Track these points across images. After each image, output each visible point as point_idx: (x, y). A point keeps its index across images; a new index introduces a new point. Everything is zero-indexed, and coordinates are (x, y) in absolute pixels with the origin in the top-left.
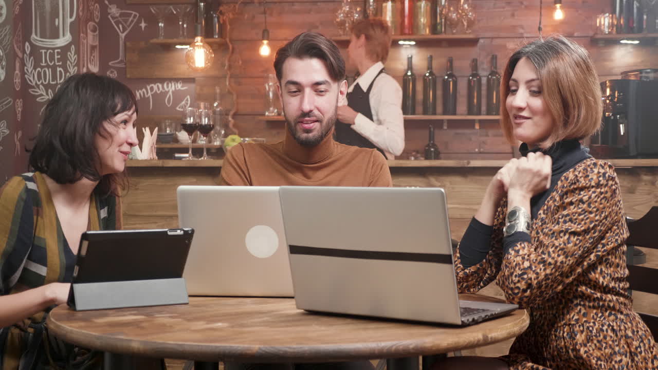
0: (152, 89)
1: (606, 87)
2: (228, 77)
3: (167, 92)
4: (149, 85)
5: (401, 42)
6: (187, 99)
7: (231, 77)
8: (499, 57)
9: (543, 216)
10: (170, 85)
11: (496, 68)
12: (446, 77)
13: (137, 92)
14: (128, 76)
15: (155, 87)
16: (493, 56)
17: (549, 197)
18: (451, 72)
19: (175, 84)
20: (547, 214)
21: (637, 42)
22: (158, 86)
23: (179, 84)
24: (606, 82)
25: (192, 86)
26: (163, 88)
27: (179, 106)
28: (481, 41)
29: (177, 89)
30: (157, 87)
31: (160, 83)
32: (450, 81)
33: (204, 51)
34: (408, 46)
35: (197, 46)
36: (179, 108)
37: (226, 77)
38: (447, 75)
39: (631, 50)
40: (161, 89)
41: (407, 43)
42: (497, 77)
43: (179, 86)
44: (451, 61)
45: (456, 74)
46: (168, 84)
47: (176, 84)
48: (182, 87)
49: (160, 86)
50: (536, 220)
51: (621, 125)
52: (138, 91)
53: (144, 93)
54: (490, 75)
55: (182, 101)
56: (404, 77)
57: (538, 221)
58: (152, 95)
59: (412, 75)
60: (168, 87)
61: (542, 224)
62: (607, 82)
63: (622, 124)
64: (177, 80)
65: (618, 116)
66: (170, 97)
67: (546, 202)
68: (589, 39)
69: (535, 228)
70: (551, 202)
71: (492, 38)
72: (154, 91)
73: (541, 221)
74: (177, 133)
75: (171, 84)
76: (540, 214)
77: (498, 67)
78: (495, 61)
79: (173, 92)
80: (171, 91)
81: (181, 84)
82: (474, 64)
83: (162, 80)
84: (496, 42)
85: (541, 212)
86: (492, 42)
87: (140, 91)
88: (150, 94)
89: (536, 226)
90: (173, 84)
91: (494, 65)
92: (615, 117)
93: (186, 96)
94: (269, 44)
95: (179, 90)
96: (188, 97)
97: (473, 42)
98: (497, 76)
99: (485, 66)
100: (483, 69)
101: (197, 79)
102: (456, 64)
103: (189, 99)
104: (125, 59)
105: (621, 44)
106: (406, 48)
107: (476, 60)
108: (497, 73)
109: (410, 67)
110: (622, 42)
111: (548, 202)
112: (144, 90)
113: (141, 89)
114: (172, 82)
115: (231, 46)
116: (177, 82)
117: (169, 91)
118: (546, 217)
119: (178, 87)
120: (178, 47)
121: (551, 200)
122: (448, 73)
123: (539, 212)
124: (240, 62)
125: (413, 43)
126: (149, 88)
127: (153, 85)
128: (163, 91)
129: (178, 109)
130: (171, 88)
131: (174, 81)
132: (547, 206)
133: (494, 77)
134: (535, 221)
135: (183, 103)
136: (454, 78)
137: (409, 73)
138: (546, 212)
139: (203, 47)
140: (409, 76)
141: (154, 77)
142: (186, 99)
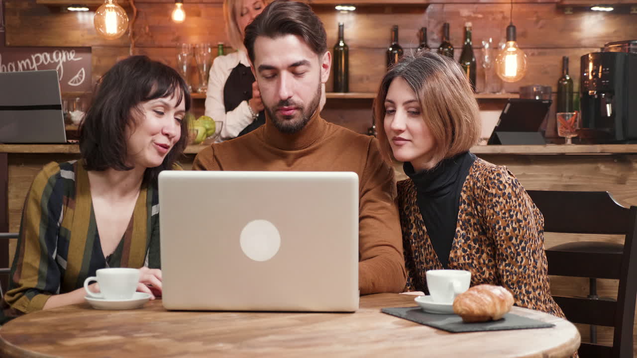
0: (37, 59)
1: (588, 61)
2: (132, 46)
3: (57, 64)
4: (34, 55)
5: (338, 8)
6: (82, 72)
7: (135, 46)
8: (451, 26)
9: (462, 232)
10: (60, 55)
11: (448, 38)
12: (391, 49)
13: (18, 62)
14: (8, 43)
15: (42, 57)
16: (445, 24)
17: (460, 212)
18: (396, 43)
19: (66, 54)
20: (465, 229)
21: (611, 9)
22: (45, 56)
23: (71, 54)
24: (588, 55)
25: (87, 56)
26: (52, 58)
27: (71, 81)
28: (430, 7)
29: (69, 59)
30: (44, 58)
31: (48, 52)
32: (395, 53)
33: (117, 15)
34: (346, 12)
35: (109, 8)
36: (72, 82)
37: (129, 47)
38: (392, 46)
39: (603, 19)
40: (49, 59)
41: (346, 8)
42: (449, 49)
43: (72, 56)
44: (395, 30)
45: (401, 45)
46: (57, 53)
47: (68, 54)
48: (75, 57)
49: (48, 56)
50: (457, 238)
51: (608, 105)
52: (20, 62)
53: (27, 64)
54: (441, 46)
55: (76, 75)
56: (334, 48)
57: (459, 239)
58: (37, 66)
59: (345, 45)
60: (57, 57)
61: (465, 240)
62: (590, 56)
63: (609, 103)
64: (68, 49)
65: (604, 95)
66: (60, 68)
67: (459, 218)
68: (554, 5)
69: (458, 247)
70: (464, 215)
71: (443, 4)
72: (41, 62)
73: (463, 238)
74: (70, 112)
75: (62, 53)
76: (459, 231)
77: (451, 37)
78: (447, 30)
79: (63, 63)
80: (61, 63)
81: (74, 55)
82: (422, 34)
83: (50, 49)
84: (448, 8)
85: (458, 228)
86: (443, 8)
87: (23, 62)
88: (35, 65)
89: (459, 244)
90: (64, 54)
91: (446, 35)
92: (600, 96)
93: (80, 69)
94: (184, 8)
95: (72, 60)
96: (83, 69)
97: (421, 8)
98: (449, 47)
99: (435, 37)
100: (433, 40)
101: (93, 48)
102: (402, 33)
103: (84, 72)
104: (4, 23)
105: (592, 11)
106: (343, 14)
107: (426, 29)
108: (449, 44)
109: (341, 37)
110: (593, 9)
111: (461, 216)
112: (28, 60)
113: (24, 60)
114: (63, 51)
115: (135, 10)
116: (69, 52)
117: (59, 61)
118: (467, 233)
119: (70, 57)
120: (70, 9)
121: (463, 214)
122: (393, 44)
123: (457, 230)
124: (147, 28)
125: (353, 8)
126: (33, 58)
127: (38, 55)
128: (52, 62)
129: (70, 83)
130: (62, 58)
131: (65, 50)
132: (461, 220)
133: (447, 50)
134: (456, 240)
135: (77, 76)
136: (400, 50)
137: (341, 44)
138: (463, 227)
139: (116, 10)
140: (342, 47)
141: (41, 45)
142: (80, 72)
